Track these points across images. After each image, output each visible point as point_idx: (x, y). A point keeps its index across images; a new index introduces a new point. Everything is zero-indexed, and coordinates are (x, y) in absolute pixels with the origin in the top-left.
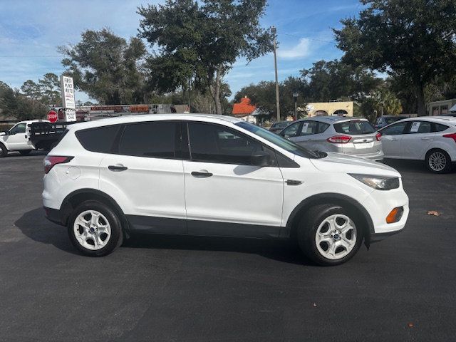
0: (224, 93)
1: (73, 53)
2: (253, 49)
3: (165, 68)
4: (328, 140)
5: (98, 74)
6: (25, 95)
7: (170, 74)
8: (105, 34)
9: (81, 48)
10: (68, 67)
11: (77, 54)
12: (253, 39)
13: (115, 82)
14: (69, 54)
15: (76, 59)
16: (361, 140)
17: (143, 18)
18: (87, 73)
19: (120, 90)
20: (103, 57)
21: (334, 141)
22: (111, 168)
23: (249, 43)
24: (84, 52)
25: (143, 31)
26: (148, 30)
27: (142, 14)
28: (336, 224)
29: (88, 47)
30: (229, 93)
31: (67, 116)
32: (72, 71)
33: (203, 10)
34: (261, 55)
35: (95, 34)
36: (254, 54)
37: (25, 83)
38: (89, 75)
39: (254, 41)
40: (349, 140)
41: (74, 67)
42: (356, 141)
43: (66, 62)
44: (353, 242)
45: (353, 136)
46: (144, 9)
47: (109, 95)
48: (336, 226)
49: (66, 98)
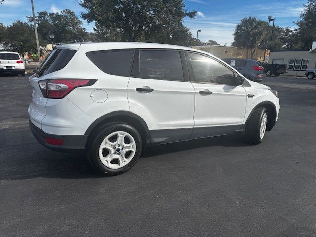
22: (139, 90)
44: (265, 128)
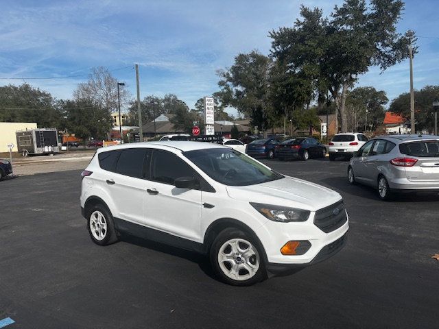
0: (379, 101)
1: (228, 74)
2: (386, 56)
3: (288, 85)
4: (391, 162)
5: (246, 91)
6: (197, 111)
7: (292, 90)
8: (254, 55)
9: (234, 69)
10: (223, 87)
11: (231, 75)
12: (388, 46)
13: (259, 97)
14: (224, 76)
15: (230, 80)
16: (433, 164)
17: (274, 40)
18: (237, 91)
19: (263, 104)
20: (251, 76)
21: (396, 163)
22: (108, 182)
23: (383, 50)
24: (237, 73)
25: (274, 51)
26: (278, 50)
27: (272, 36)
28: (239, 248)
29: (239, 68)
30: (385, 100)
31: (207, 131)
32: (225, 91)
33: (332, 25)
34: (397, 62)
35: (245, 57)
36: (390, 61)
37: (198, 101)
38: (238, 93)
39: (389, 49)
40: (414, 163)
41: (227, 87)
42: (424, 164)
43: (221, 84)
44: (256, 267)
45: (420, 159)
46: (274, 33)
47: (253, 109)
48: (238, 250)
49: (207, 115)
